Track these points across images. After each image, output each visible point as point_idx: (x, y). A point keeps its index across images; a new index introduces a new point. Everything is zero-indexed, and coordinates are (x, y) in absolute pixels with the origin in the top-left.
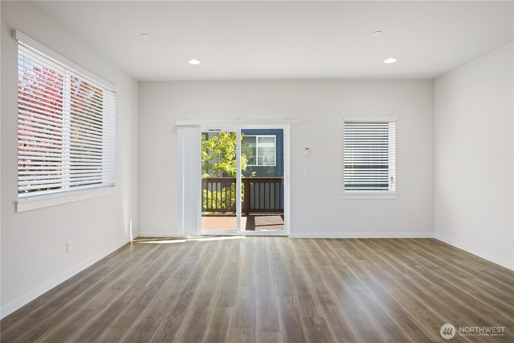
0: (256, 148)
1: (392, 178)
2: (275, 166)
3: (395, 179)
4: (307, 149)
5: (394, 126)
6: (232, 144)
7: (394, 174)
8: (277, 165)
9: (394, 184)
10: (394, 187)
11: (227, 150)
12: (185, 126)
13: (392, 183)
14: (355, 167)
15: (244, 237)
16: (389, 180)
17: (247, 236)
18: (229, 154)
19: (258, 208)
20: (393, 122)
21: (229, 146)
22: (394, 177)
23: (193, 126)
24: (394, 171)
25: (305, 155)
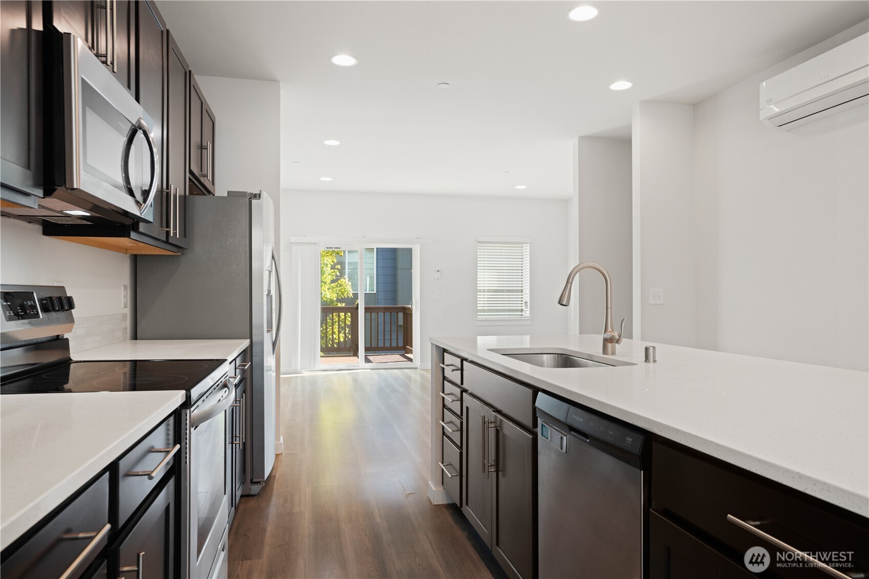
0: (345, 263)
1: (526, 302)
2: (375, 292)
3: (529, 304)
4: (438, 271)
5: (528, 248)
6: (331, 261)
7: (529, 299)
8: (377, 291)
9: (529, 309)
10: (528, 312)
11: (325, 269)
12: (302, 243)
13: (526, 308)
14: (489, 291)
15: (370, 370)
16: (524, 304)
17: (371, 369)
18: (327, 274)
19: (369, 346)
20: (528, 243)
21: (327, 265)
22: (529, 302)
23: (311, 244)
24: (529, 296)
25: (437, 278)
